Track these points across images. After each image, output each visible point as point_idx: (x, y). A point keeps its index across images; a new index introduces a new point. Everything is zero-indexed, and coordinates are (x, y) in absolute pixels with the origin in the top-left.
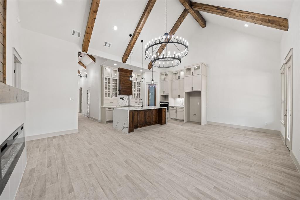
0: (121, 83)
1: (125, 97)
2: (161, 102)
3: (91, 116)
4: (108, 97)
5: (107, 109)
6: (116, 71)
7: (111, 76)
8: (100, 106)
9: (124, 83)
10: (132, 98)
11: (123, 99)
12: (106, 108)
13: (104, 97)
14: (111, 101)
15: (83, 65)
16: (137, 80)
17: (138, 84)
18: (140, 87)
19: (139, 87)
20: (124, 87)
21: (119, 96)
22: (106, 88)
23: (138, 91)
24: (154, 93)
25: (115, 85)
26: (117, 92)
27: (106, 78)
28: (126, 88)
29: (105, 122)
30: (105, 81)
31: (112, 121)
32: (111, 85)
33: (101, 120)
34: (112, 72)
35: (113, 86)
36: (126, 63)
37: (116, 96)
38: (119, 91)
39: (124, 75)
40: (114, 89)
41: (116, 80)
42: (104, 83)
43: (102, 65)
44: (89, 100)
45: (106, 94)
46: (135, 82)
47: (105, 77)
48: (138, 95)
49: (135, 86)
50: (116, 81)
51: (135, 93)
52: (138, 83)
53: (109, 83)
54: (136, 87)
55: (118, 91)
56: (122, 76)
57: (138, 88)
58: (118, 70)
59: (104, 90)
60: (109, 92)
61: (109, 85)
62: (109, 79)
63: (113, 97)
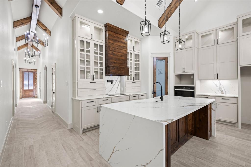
0: (111, 52)
1: (116, 79)
2: (176, 87)
3: (56, 113)
4: (85, 79)
5: (84, 104)
6: (100, 30)
7: (92, 38)
8: (70, 96)
9: (114, 53)
10: (128, 80)
11: (112, 83)
12: (83, 102)
13: (79, 79)
14: (92, 86)
15: (45, 29)
16: (135, 51)
17: (136, 58)
18: (139, 61)
19: (137, 62)
20: (116, 60)
21: (106, 78)
22: (82, 61)
23: (136, 68)
24: (163, 72)
25: (99, 56)
26: (102, 69)
27: (82, 42)
28: (118, 62)
29: (81, 131)
30: (79, 48)
31: (97, 127)
32: (92, 55)
33: (73, 124)
34: (94, 32)
35: (96, 58)
36: (123, 6)
37: (101, 78)
38: (106, 67)
39: (114, 39)
40: (96, 63)
41: (101, 46)
42: (79, 50)
43: (74, 14)
44: (54, 85)
45: (82, 72)
46: (131, 53)
47: (79, 39)
48: (136, 75)
49: (131, 60)
50: (101, 50)
51: (132, 71)
52: (136, 55)
53: (87, 51)
54: (133, 62)
55: (104, 68)
56: (112, 40)
57: (136, 64)
58: (104, 29)
59: (79, 66)
60: (87, 68)
61: (87, 55)
62: (88, 43)
63: (95, 79)
